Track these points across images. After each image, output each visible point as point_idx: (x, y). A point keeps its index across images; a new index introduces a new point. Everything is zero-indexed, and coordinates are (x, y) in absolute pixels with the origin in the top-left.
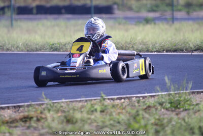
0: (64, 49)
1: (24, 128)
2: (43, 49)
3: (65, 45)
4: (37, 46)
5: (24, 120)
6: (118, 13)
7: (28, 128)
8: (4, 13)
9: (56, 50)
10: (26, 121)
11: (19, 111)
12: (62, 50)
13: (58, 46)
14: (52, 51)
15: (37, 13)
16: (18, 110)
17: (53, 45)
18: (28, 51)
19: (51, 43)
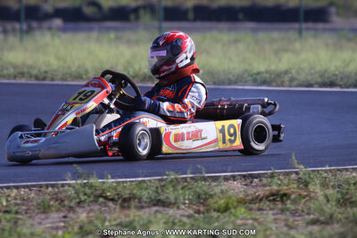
0: (279, 82)
1: (275, 212)
2: (241, 81)
3: (278, 75)
4: (231, 76)
5: (271, 198)
6: (337, 21)
7: (282, 211)
8: (137, 18)
9: (264, 83)
10: (274, 200)
11: (254, 184)
12: (274, 84)
13: (268, 76)
14: (258, 85)
15: (195, 19)
16: (252, 182)
17: (258, 73)
18: (215, 84)
19: (255, 71)
